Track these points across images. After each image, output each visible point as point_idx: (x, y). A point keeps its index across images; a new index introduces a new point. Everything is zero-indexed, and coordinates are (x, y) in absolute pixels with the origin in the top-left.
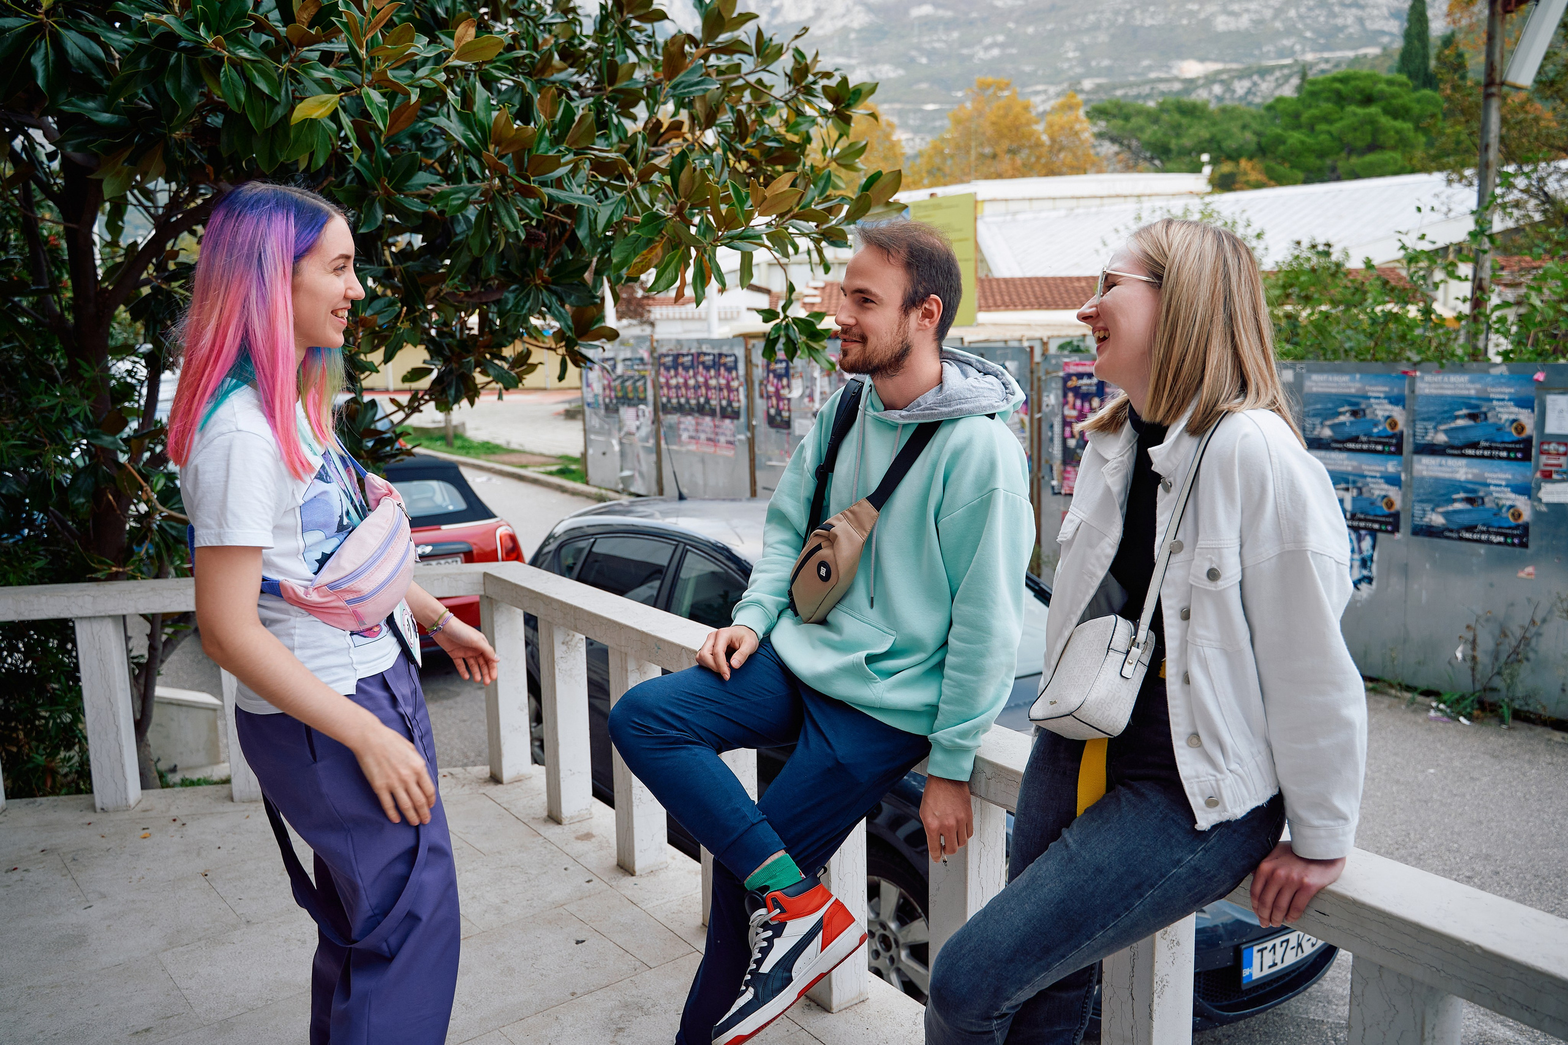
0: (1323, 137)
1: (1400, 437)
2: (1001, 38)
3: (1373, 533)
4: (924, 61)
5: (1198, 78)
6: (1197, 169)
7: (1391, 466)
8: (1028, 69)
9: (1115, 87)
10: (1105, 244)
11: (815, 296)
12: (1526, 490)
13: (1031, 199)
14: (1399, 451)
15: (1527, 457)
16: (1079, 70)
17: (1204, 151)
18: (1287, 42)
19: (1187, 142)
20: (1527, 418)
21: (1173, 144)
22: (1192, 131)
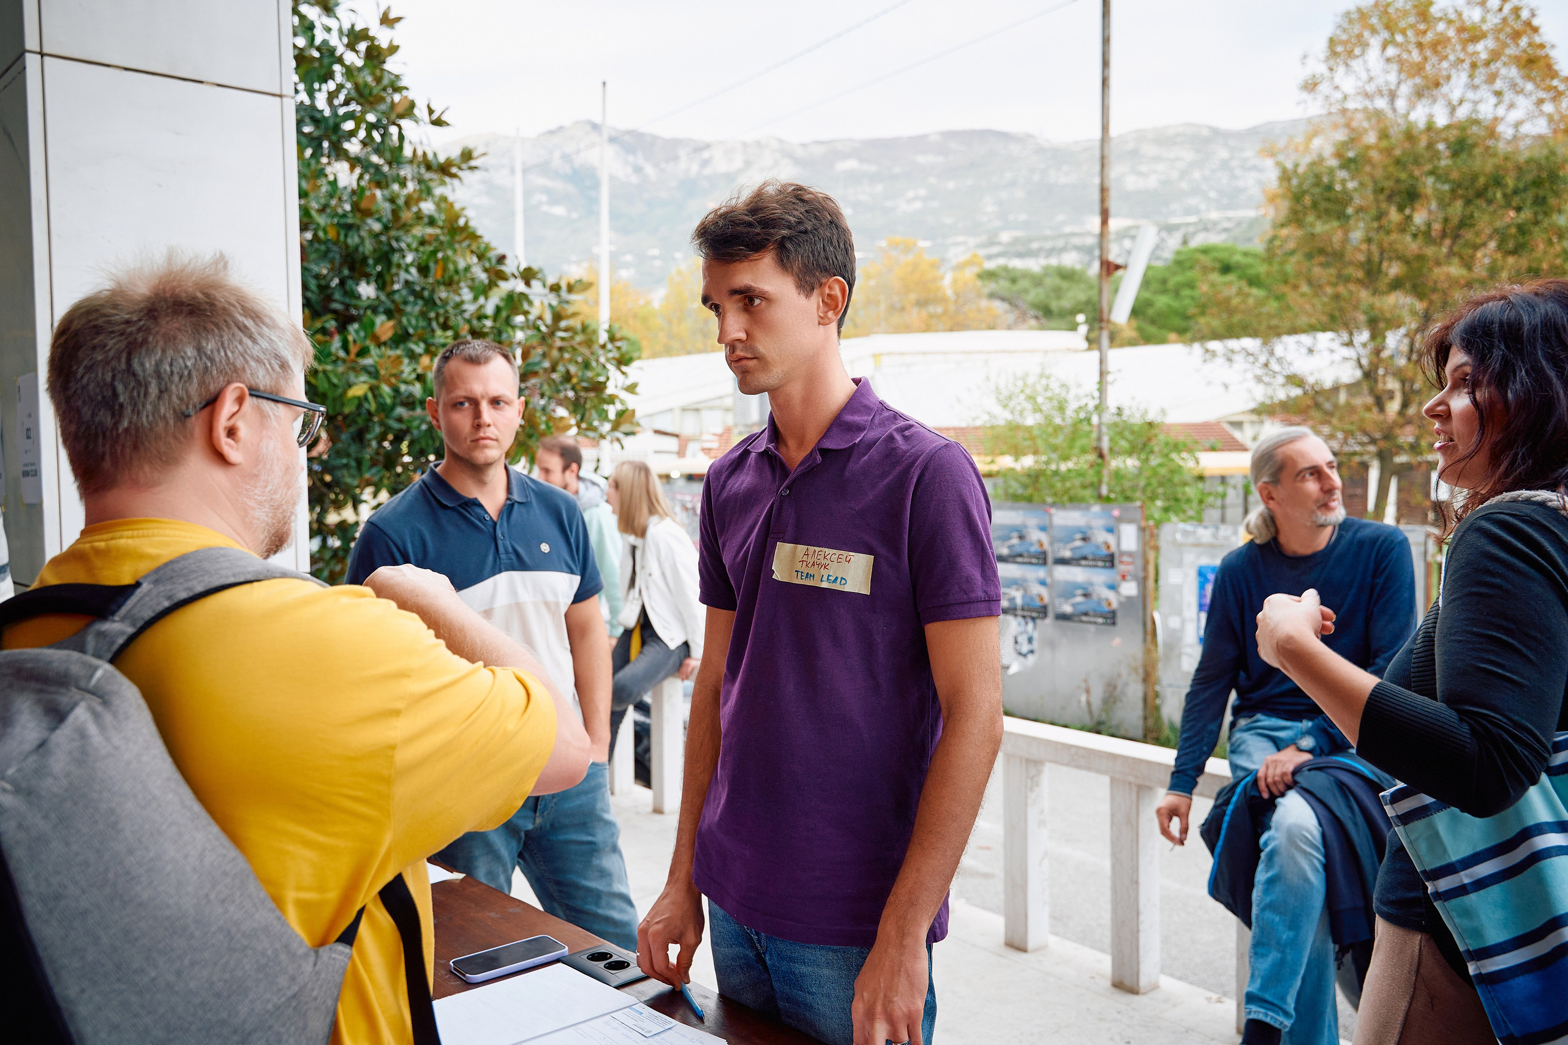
0: (1187, 301)
1: (1044, 553)
2: (922, 192)
3: (1033, 619)
6: (1073, 327)
7: (1041, 573)
8: (949, 221)
9: (1031, 240)
10: (959, 400)
11: (712, 441)
12: (1113, 587)
13: (925, 353)
14: (1045, 563)
15: (1112, 566)
16: (997, 223)
17: (1081, 311)
18: (1193, 201)
19: (1066, 303)
20: (1111, 539)
21: (1054, 305)
22: (1070, 294)
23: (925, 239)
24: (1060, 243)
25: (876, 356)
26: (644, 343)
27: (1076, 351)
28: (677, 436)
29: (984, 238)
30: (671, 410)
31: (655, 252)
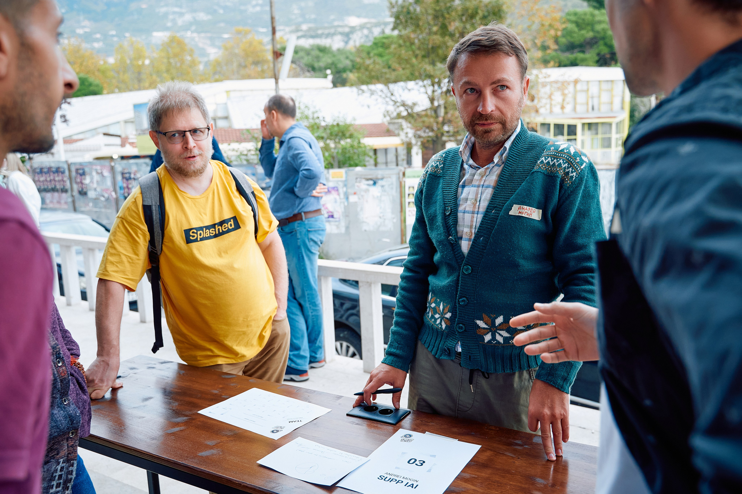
4: (221, 11)
5: (356, 26)
6: (325, 76)
9: (317, 29)
13: (252, 90)
16: (300, 20)
17: (329, 68)
19: (322, 64)
21: (316, 65)
22: (324, 59)
23: (263, 27)
24: (332, 31)
25: (228, 92)
26: (105, 85)
27: (327, 88)
28: (119, 136)
29: (293, 28)
30: (118, 122)
31: (114, 33)
